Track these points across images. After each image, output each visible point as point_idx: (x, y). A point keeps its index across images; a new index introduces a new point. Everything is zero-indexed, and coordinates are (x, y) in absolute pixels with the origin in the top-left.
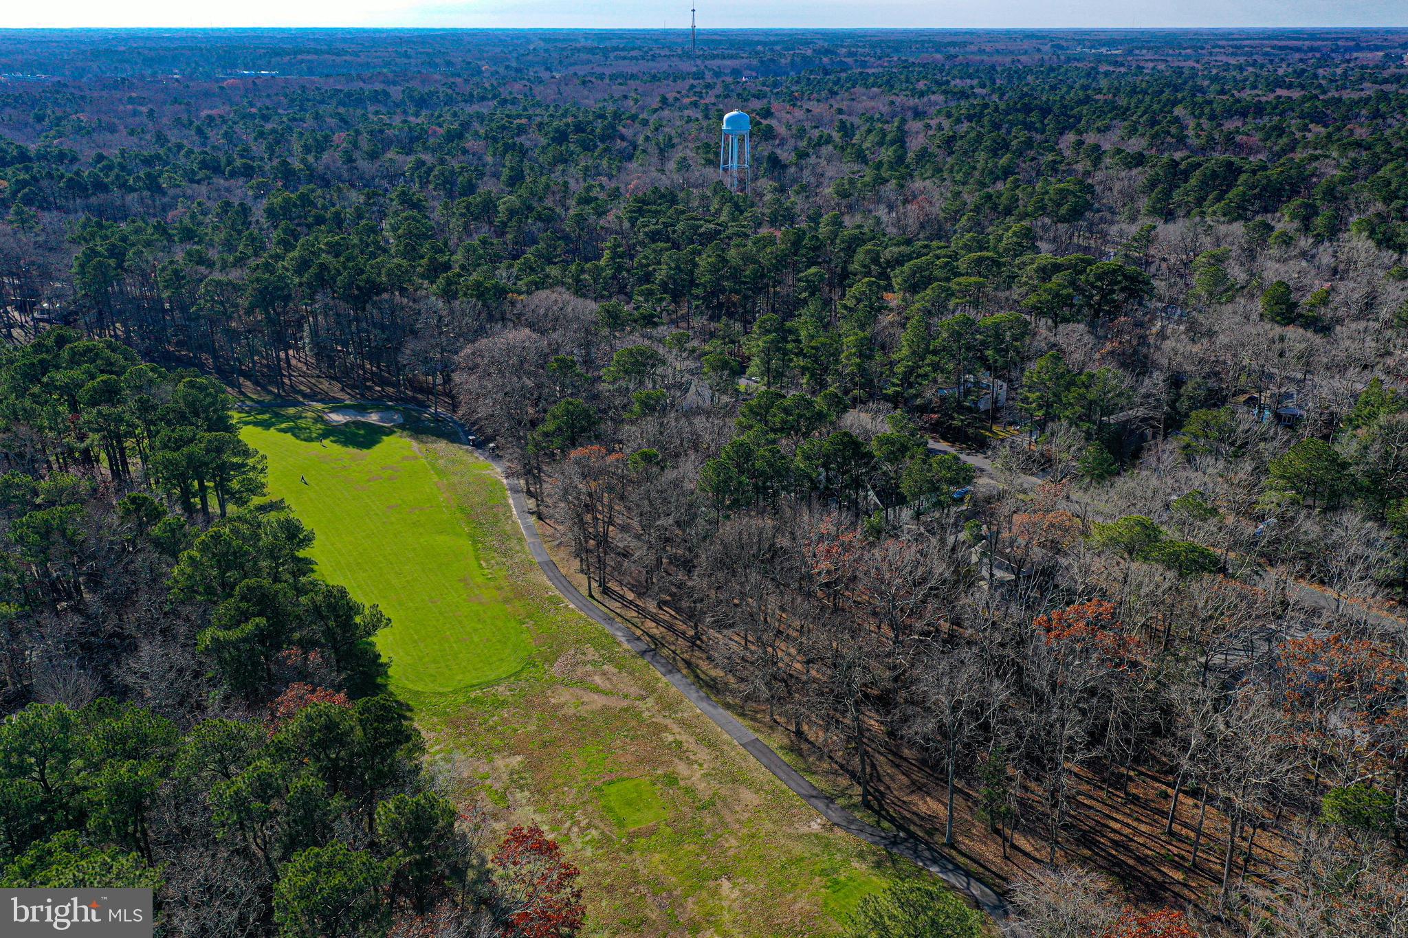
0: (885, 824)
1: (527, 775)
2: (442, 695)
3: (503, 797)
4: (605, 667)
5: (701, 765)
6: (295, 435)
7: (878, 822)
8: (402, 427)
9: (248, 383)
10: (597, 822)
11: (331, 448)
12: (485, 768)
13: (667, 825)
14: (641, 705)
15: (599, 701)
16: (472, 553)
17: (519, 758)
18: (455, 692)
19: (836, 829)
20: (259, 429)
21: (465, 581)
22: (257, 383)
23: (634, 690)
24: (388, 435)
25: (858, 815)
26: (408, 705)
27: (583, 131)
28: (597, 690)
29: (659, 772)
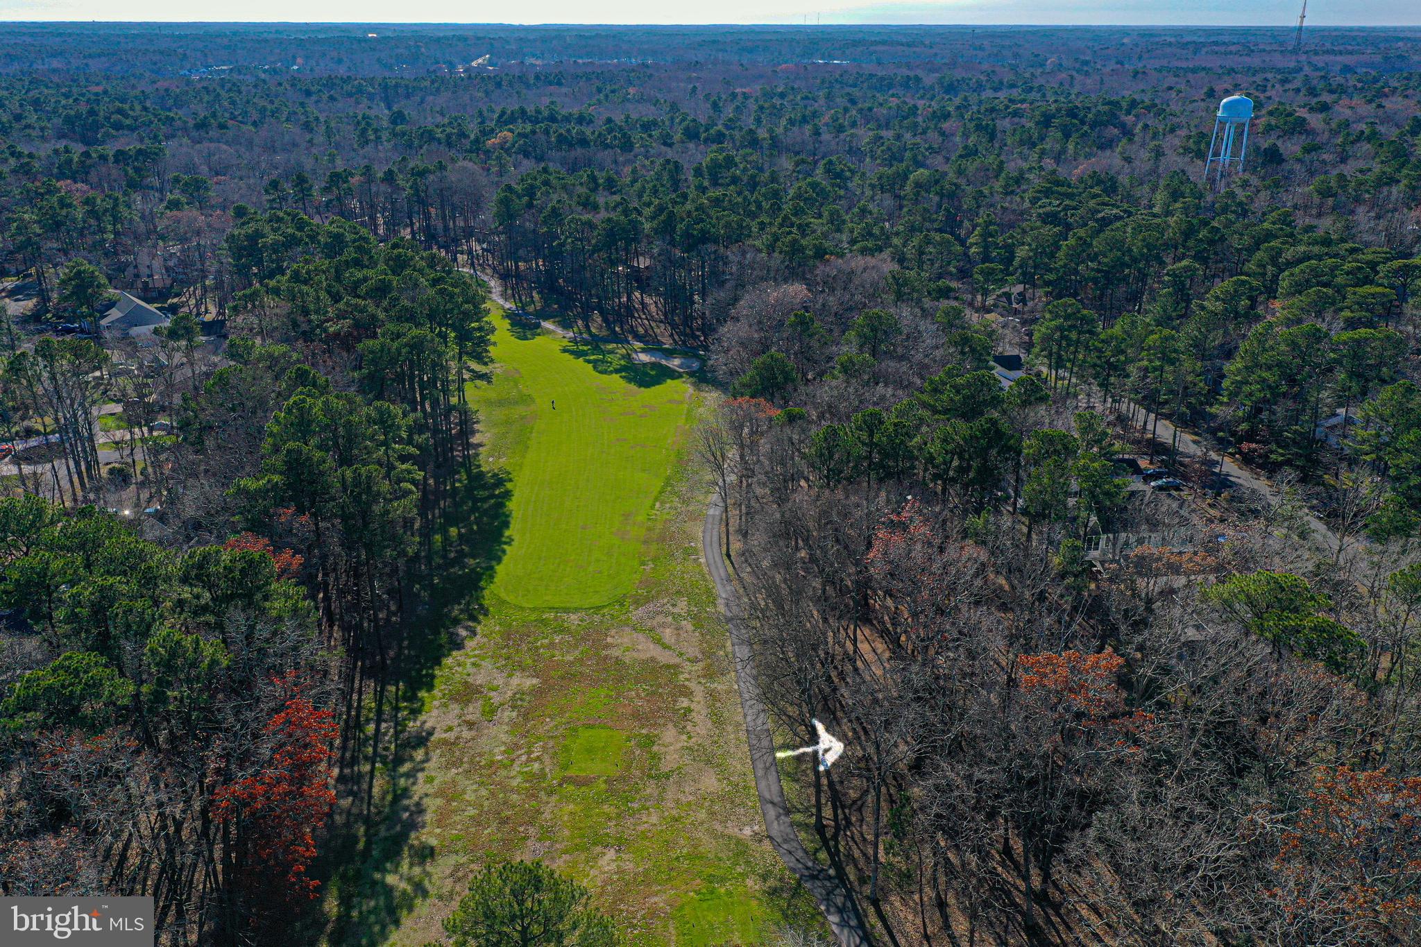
0: (823, 855)
1: (528, 698)
2: (522, 609)
3: (493, 712)
4: (684, 623)
5: (690, 738)
6: (595, 368)
7: (817, 851)
8: (692, 374)
9: (599, 320)
10: (546, 758)
11: (616, 381)
12: (500, 681)
13: (606, 782)
14: (688, 666)
15: (654, 651)
16: (655, 493)
17: (535, 681)
18: (534, 609)
19: (767, 842)
20: (572, 357)
21: (627, 516)
22: (605, 320)
23: (693, 651)
24: (673, 378)
25: (802, 836)
26: (487, 610)
27: (1075, 116)
28: (659, 642)
29: (644, 731)
